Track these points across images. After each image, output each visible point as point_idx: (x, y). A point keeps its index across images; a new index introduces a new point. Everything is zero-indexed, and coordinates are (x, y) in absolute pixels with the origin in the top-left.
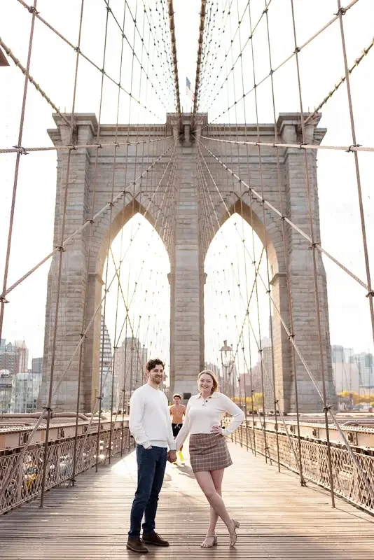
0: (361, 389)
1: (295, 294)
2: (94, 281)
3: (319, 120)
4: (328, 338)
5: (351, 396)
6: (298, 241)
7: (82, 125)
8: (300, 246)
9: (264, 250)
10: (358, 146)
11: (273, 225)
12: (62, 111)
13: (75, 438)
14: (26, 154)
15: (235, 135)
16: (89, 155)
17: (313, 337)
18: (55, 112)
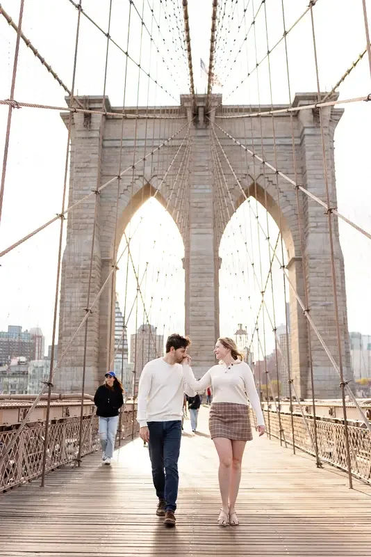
1: (312, 278)
2: (108, 266)
3: (336, 100)
5: (369, 383)
6: (315, 225)
7: (95, 108)
8: (317, 230)
11: (289, 208)
12: (75, 94)
13: (80, 418)
14: (18, 108)
16: (102, 139)
17: (331, 322)
18: (67, 94)
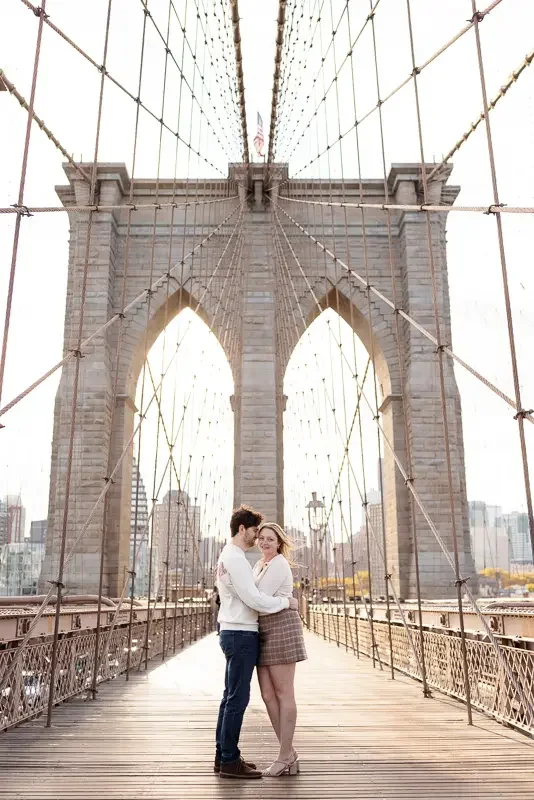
0: (512, 565)
1: (415, 426)
2: (123, 406)
3: (449, 174)
4: (463, 490)
5: (498, 575)
6: (419, 349)
7: (106, 180)
8: (422, 356)
9: (371, 362)
10: (502, 205)
11: (384, 325)
12: (76, 160)
13: (95, 630)
14: (29, 215)
15: (328, 196)
16: (116, 224)
17: (441, 489)
18: (67, 161)
